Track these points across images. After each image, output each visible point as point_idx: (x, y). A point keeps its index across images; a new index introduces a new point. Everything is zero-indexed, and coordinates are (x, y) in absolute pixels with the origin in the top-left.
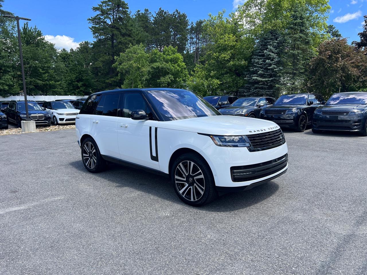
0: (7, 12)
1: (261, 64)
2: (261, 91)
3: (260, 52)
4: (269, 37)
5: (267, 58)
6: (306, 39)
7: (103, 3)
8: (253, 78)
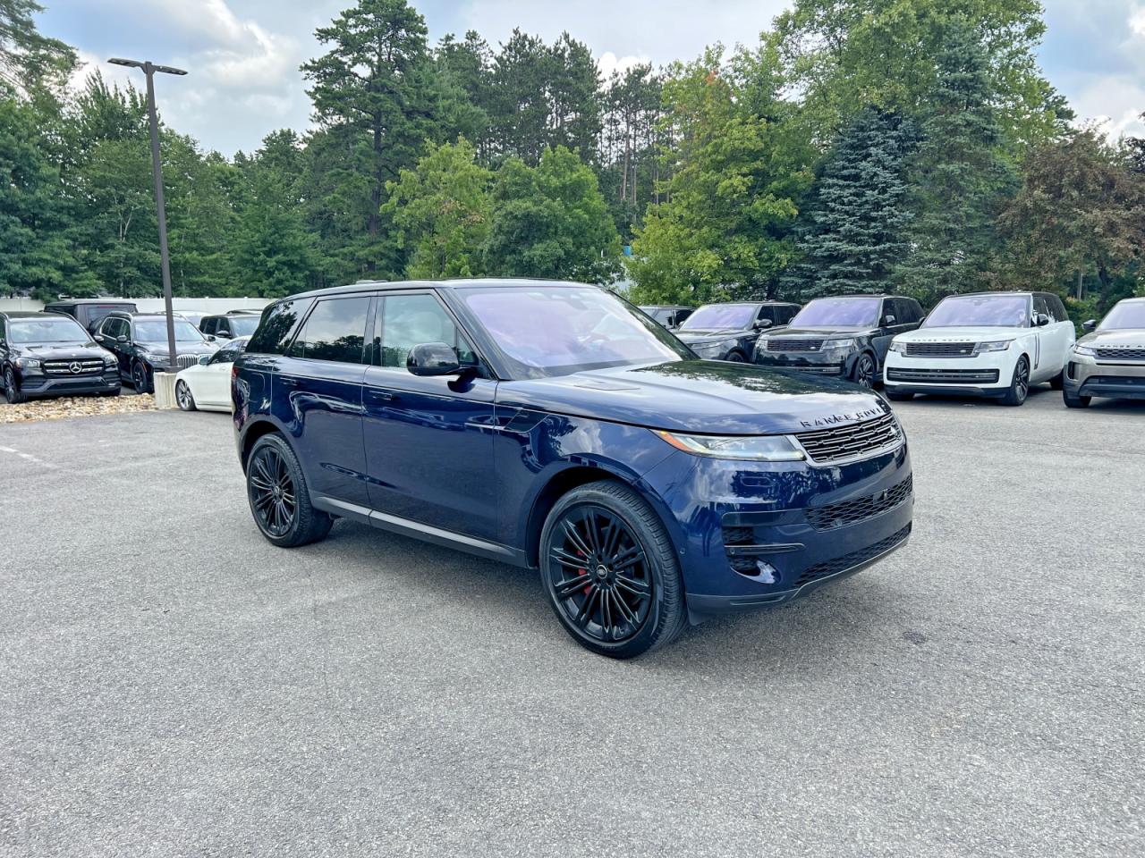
0: (53, 41)
1: (850, 203)
2: (849, 285)
3: (844, 168)
4: (872, 123)
5: (867, 186)
6: (985, 129)
7: (348, 15)
8: (826, 244)
